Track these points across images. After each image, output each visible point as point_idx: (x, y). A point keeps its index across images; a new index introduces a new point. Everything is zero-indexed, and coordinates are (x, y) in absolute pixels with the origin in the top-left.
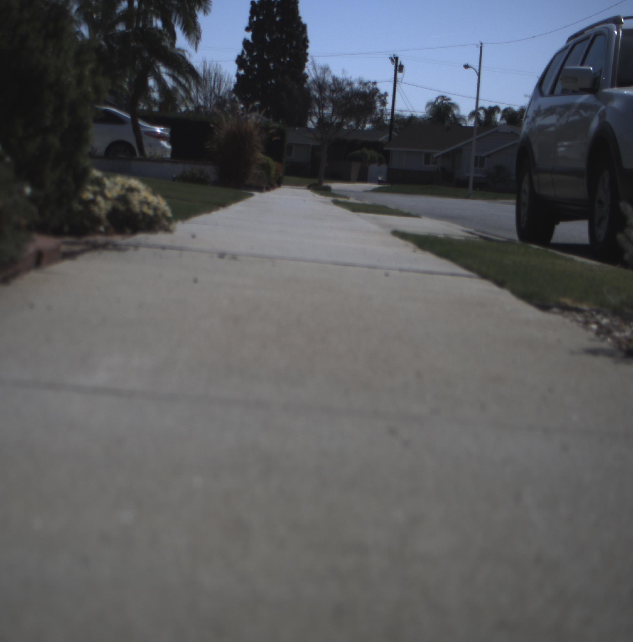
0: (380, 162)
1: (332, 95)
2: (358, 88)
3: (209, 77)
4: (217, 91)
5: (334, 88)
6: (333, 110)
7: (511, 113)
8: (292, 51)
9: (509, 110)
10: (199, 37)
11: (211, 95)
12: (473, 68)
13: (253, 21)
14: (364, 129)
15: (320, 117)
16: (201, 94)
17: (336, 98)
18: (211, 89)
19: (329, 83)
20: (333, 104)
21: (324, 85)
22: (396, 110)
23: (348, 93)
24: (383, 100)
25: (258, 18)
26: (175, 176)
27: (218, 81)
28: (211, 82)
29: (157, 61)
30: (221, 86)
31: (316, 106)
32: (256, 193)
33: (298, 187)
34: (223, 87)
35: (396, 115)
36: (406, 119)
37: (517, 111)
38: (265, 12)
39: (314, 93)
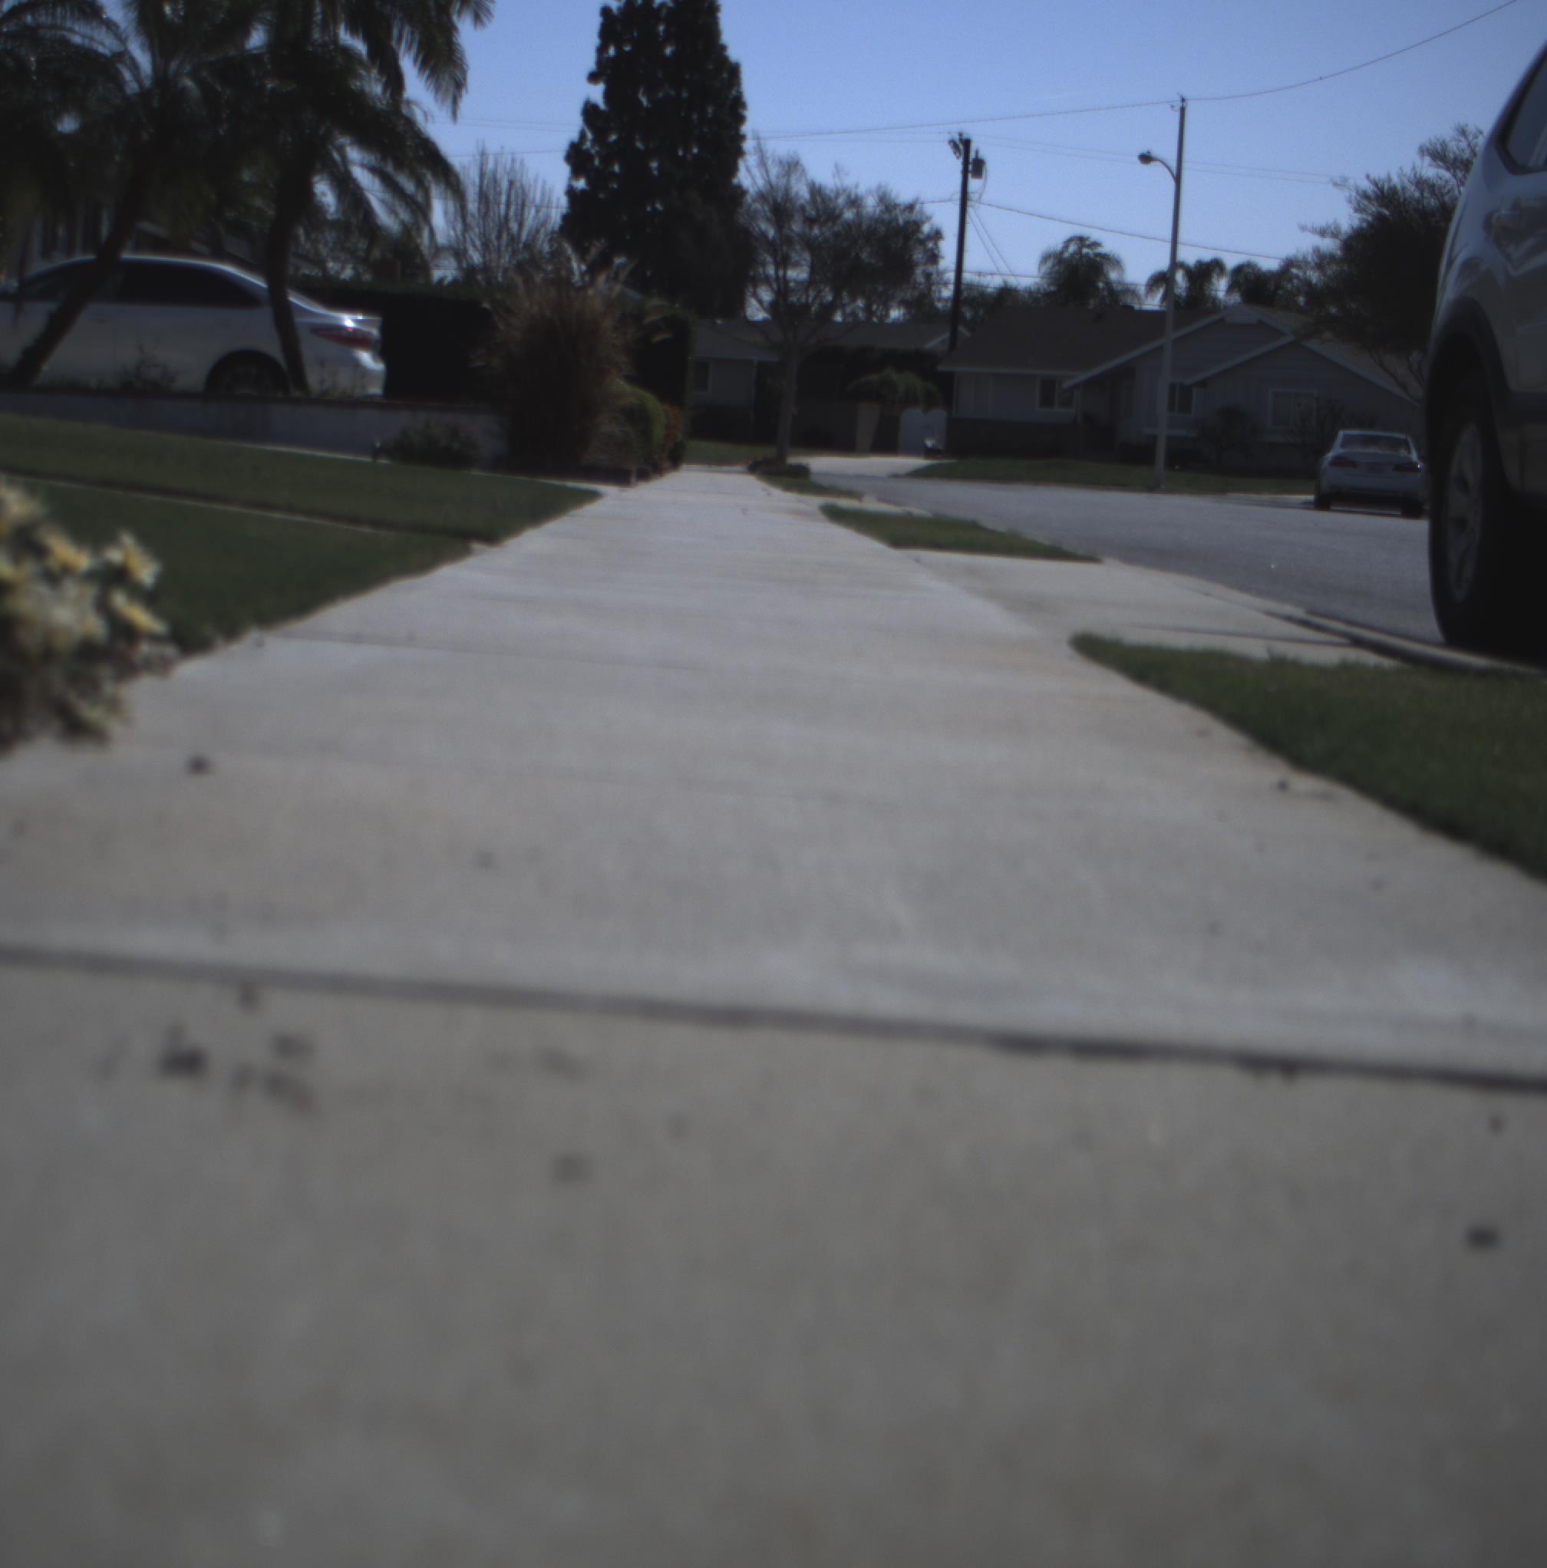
0: (930, 403)
1: (807, 231)
2: (874, 213)
3: (495, 189)
4: (514, 226)
5: (813, 215)
6: (813, 269)
7: (1252, 275)
8: (705, 130)
9: (1247, 270)
10: (461, 82)
11: (499, 237)
12: (1162, 163)
13: (606, 56)
14: (886, 321)
15: (779, 286)
16: (474, 234)
17: (820, 239)
18: (500, 221)
19: (802, 201)
20: (813, 255)
21: (788, 205)
22: (966, 272)
23: (849, 226)
24: (932, 250)
25: (619, 49)
26: (378, 445)
27: (517, 202)
28: (499, 204)
29: (336, 133)
30: (526, 209)
31: (769, 259)
32: (609, 490)
33: (725, 468)
34: (530, 215)
35: (968, 285)
36: (989, 295)
37: (1269, 272)
38: (636, 35)
39: (764, 225)
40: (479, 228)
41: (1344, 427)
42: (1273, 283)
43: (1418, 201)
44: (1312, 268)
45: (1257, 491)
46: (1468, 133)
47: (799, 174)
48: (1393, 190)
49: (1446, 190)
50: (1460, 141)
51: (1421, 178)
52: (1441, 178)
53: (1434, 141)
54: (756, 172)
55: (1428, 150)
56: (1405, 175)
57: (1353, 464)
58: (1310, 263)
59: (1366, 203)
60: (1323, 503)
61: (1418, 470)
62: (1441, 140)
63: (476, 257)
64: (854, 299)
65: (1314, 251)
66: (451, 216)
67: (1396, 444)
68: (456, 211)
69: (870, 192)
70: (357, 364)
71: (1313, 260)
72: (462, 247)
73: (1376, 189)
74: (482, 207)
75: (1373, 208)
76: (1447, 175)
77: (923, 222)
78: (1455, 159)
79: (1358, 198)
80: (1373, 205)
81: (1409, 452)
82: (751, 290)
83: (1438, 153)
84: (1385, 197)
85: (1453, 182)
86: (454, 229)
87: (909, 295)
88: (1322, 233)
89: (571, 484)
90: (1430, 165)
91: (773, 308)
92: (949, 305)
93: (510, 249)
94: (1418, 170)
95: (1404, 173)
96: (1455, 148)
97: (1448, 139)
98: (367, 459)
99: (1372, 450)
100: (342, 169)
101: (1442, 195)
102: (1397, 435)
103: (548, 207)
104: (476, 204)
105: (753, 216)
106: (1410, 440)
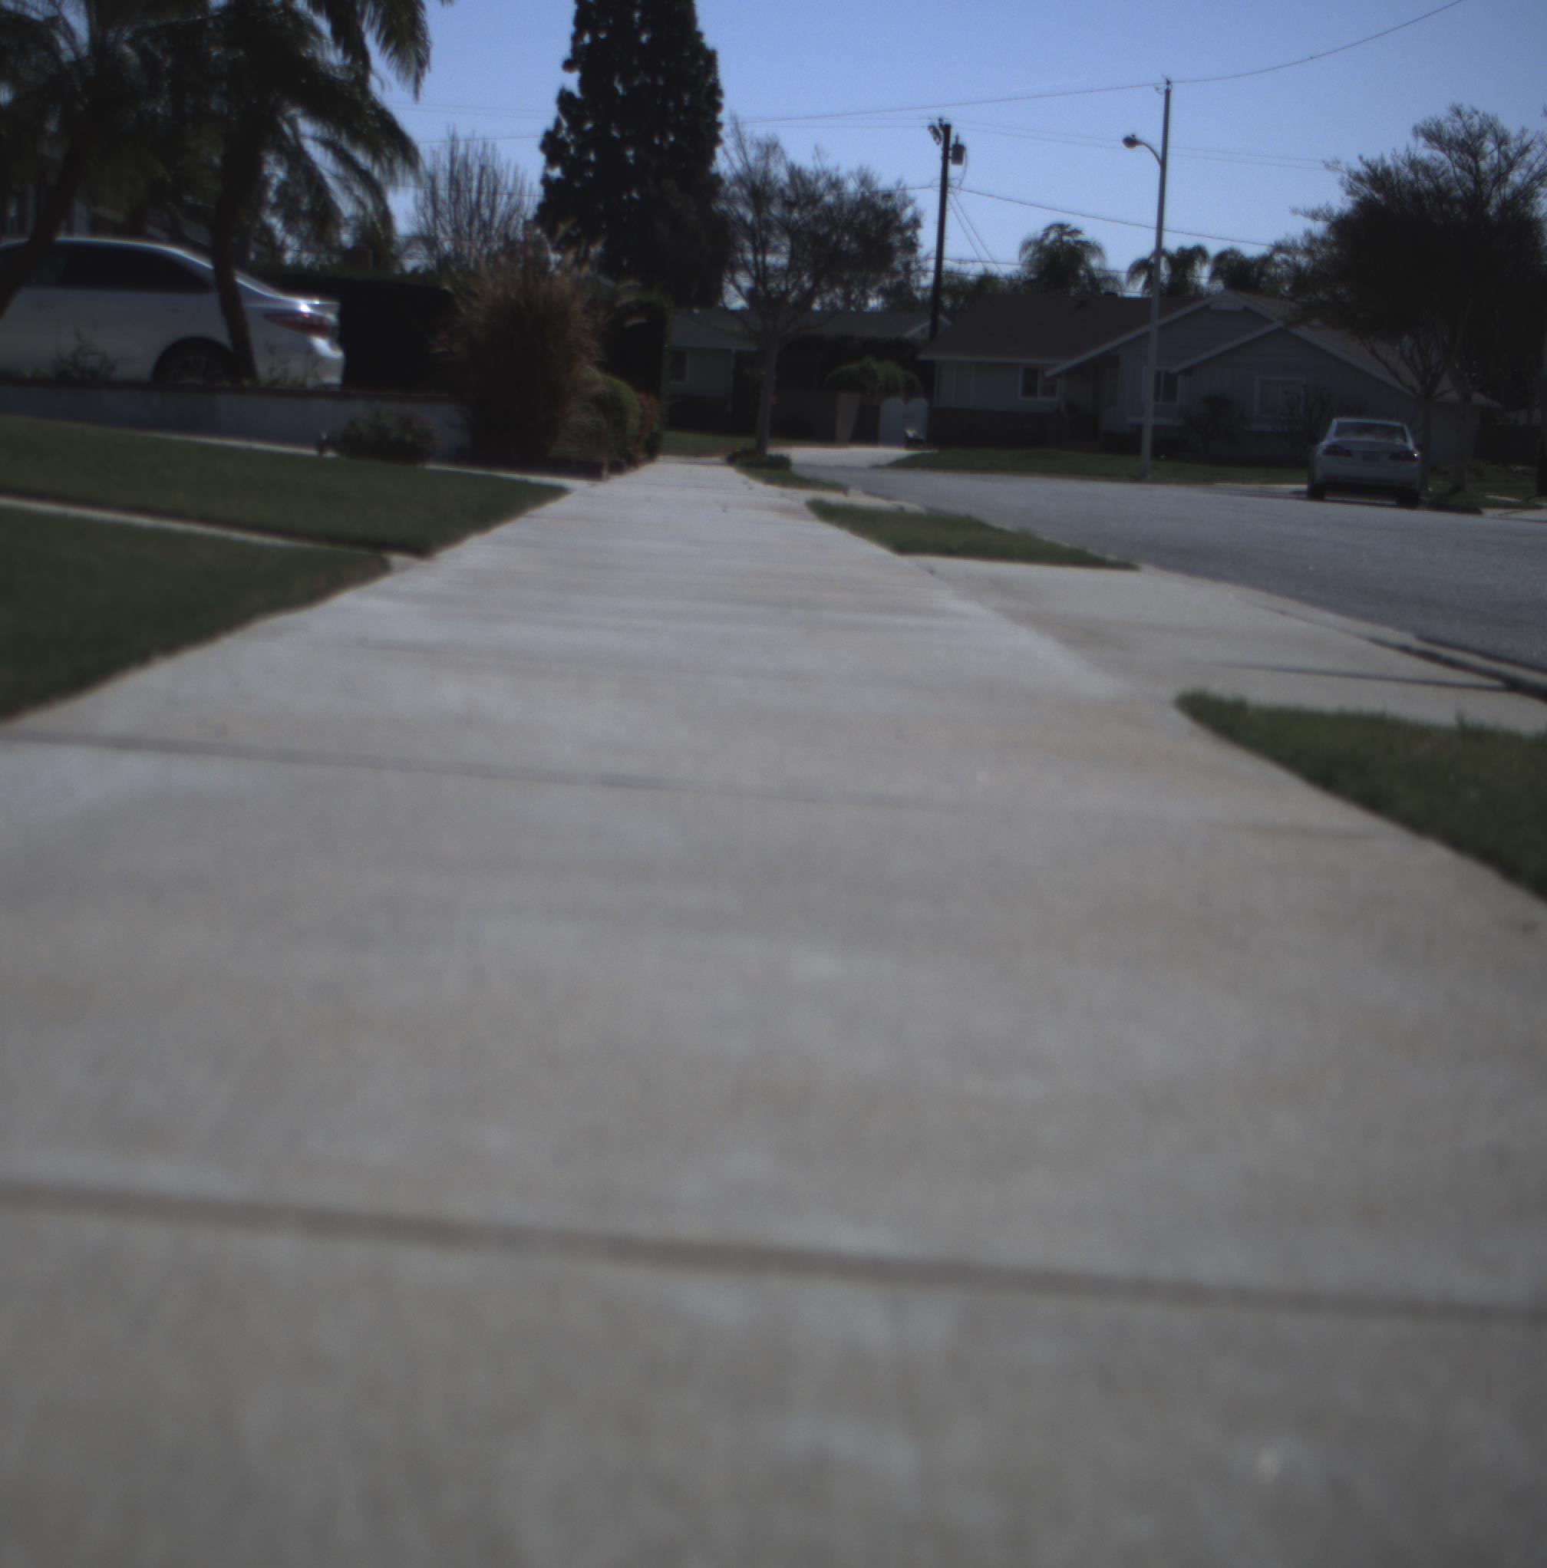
0: (910, 392)
1: (787, 215)
2: (856, 195)
3: (466, 174)
4: (486, 212)
5: (793, 198)
6: (793, 255)
7: (1236, 263)
8: (682, 118)
9: (1229, 257)
10: (424, 60)
11: (470, 224)
12: (1147, 146)
13: (581, 43)
14: (865, 311)
15: (758, 273)
16: (445, 221)
17: (800, 223)
18: (471, 208)
19: (781, 184)
20: (793, 239)
21: (767, 188)
22: (947, 259)
23: (829, 209)
24: (910, 238)
25: (594, 37)
26: (324, 437)
27: (488, 188)
28: (470, 191)
29: (287, 103)
30: (498, 198)
31: (747, 244)
32: (577, 485)
33: (704, 459)
34: (502, 202)
35: (948, 272)
36: (970, 282)
37: (1252, 258)
38: (611, 21)
39: (741, 209)
40: (450, 214)
41: (1341, 415)
42: (1256, 270)
43: (1412, 184)
44: (1302, 252)
45: (1245, 481)
46: (1462, 113)
47: (777, 156)
48: (1387, 172)
49: (1440, 172)
50: (1454, 121)
51: (1415, 159)
52: (1436, 160)
53: (1428, 121)
54: (733, 154)
55: (1423, 130)
56: (1399, 157)
57: (1348, 453)
58: (1299, 249)
59: (1358, 184)
60: (1317, 492)
61: (1413, 459)
62: (1436, 120)
63: (447, 246)
64: (831, 288)
65: (1306, 235)
66: (421, 202)
67: (1391, 432)
68: (426, 197)
69: (851, 174)
70: (311, 350)
71: (1302, 244)
72: (433, 234)
73: (1368, 171)
74: (453, 193)
75: (1366, 190)
76: (1442, 156)
77: (905, 206)
78: (1450, 140)
79: (1351, 180)
80: (1365, 186)
81: (1405, 440)
82: (729, 276)
83: (1434, 134)
84: (1378, 178)
85: (1448, 163)
86: (425, 216)
87: (887, 282)
88: (1315, 216)
89: (534, 478)
90: (1424, 146)
91: (751, 296)
92: (929, 294)
93: (482, 237)
94: (1413, 152)
95: (1398, 154)
96: (1450, 129)
97: (1443, 119)
98: (312, 452)
99: (1367, 438)
100: (293, 142)
101: (1437, 178)
102: (1393, 423)
103: (521, 193)
104: (447, 192)
105: (731, 200)
106: (1406, 428)
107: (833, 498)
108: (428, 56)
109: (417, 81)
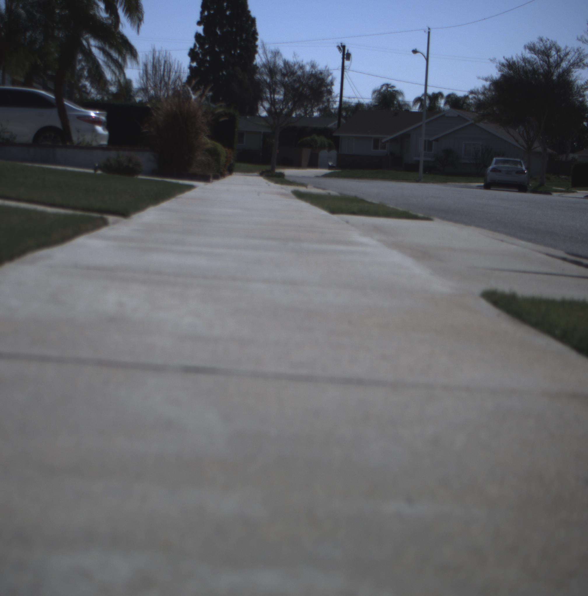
0: (330, 148)
1: (283, 79)
2: (309, 72)
3: (159, 64)
4: (166, 79)
5: (285, 73)
6: (285, 95)
7: (454, 98)
8: (242, 43)
9: (452, 96)
10: (141, 19)
11: (161, 83)
12: (422, 54)
13: (204, 15)
14: (313, 117)
15: (272, 102)
16: (151, 82)
17: (288, 82)
18: (161, 77)
19: (281, 67)
20: (285, 89)
21: (275, 69)
22: (344, 97)
23: (299, 77)
24: (329, 89)
25: (209, 12)
26: (97, 165)
27: (167, 69)
28: (160, 70)
29: (84, 32)
30: (171, 73)
31: (267, 90)
32: (199, 185)
33: (251, 174)
34: (173, 76)
35: (344, 102)
36: (352, 106)
37: (460, 97)
38: (215, 7)
39: (265, 77)
40: (153, 79)
41: (496, 156)
42: (462, 101)
43: (523, 67)
44: (481, 94)
45: (460, 182)
46: (543, 40)
47: (279, 56)
48: (514, 63)
49: (535, 63)
50: (540, 43)
51: (525, 58)
52: (533, 58)
53: (530, 43)
54: (262, 56)
55: (528, 47)
56: (519, 57)
57: (500, 171)
58: (480, 92)
59: (503, 68)
60: (487, 186)
61: (525, 173)
62: (533, 43)
63: (152, 92)
64: (300, 108)
65: (482, 87)
66: (142, 75)
67: (516, 163)
68: (143, 73)
69: (307, 63)
70: (95, 131)
71: (481, 90)
72: (146, 88)
73: (507, 62)
74: (154, 71)
75: (506, 70)
76: (535, 56)
77: (328, 76)
78: (538, 50)
79: (500, 66)
80: (506, 69)
81: (522, 166)
82: (260, 103)
83: (532, 48)
84: (511, 65)
85: (537, 59)
86: (143, 80)
87: (321, 106)
88: (486, 80)
89: (181, 182)
90: (528, 53)
91: (269, 111)
92: (337, 111)
93: (165, 88)
94: (524, 55)
96: (538, 46)
97: (535, 42)
98: (91, 171)
99: (507, 165)
100: (88, 49)
101: (533, 65)
102: (516, 159)
103: (180, 72)
104: (152, 71)
105: (261, 74)
106: (522, 161)
107: (302, 189)
108: (143, 17)
109: (139, 27)
